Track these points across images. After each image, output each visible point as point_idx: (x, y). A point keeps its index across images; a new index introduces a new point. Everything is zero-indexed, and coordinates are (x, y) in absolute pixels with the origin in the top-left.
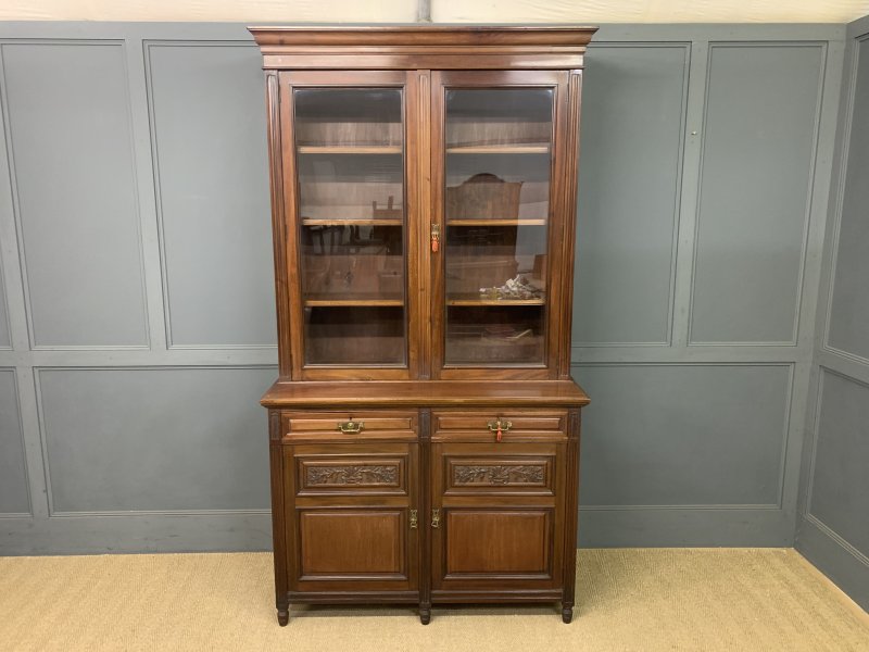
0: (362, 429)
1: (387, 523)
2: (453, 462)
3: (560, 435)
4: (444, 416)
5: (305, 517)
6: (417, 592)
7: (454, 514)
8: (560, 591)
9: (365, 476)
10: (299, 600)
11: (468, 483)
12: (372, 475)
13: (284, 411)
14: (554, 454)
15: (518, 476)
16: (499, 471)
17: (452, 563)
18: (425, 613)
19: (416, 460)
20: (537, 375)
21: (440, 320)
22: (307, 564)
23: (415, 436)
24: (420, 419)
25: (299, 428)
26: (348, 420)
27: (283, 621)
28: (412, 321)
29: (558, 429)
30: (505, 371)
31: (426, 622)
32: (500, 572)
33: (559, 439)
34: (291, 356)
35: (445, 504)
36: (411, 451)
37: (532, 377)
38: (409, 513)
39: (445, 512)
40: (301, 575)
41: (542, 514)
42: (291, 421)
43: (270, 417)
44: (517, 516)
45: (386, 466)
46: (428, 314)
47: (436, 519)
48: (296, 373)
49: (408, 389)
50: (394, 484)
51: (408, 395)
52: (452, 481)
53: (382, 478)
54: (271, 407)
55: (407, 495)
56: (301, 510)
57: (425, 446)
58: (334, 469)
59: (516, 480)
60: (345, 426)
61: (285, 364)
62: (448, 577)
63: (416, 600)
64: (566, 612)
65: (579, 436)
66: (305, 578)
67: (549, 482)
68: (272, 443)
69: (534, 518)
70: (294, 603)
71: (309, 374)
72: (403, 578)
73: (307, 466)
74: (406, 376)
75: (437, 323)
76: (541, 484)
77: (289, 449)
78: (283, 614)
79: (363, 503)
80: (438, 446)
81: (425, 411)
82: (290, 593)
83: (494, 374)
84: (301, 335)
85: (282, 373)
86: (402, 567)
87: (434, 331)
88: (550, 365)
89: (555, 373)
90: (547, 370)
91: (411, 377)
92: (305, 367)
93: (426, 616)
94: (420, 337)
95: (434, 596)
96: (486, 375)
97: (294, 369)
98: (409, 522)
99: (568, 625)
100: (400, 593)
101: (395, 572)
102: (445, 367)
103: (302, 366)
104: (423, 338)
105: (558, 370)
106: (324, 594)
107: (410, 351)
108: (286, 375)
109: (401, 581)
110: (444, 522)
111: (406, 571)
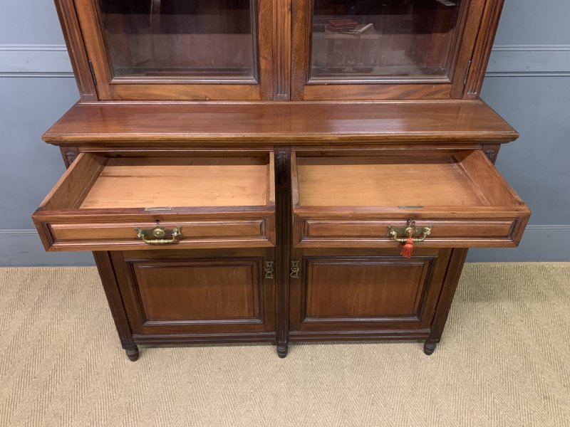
1: (238, 273)
5: (139, 269)
6: (274, 333)
7: (316, 264)
8: (428, 330)
13: (83, 150)
17: (312, 306)
20: (436, 92)
21: (305, 9)
22: (149, 311)
27: (135, 356)
28: (262, 12)
30: (393, 87)
34: (90, 65)
37: (428, 96)
39: (306, 261)
40: (144, 322)
41: (421, 264)
47: (295, 270)
48: (102, 89)
49: (256, 115)
51: (259, 128)
54: (64, 145)
56: (132, 263)
61: (83, 72)
62: (308, 320)
64: (430, 345)
66: (149, 323)
70: (141, 344)
71: (120, 91)
72: (258, 321)
74: (256, 95)
75: (300, 14)
78: (132, 352)
81: (283, 151)
82: (135, 336)
83: (377, 91)
84: (98, 32)
85: (83, 89)
86: (257, 312)
87: (296, 26)
88: (455, 79)
89: (460, 89)
90: (450, 86)
91: (262, 96)
92: (114, 81)
93: (282, 353)
94: (274, 36)
95: (291, 336)
96: (365, 94)
97: (98, 84)
98: (264, 273)
99: (429, 357)
100: (255, 334)
101: (249, 318)
102: (310, 81)
103: (109, 80)
104: (279, 38)
105: (465, 86)
106: (172, 336)
107: (261, 59)
108: (89, 92)
109: (256, 324)
110: (304, 272)
111: (261, 316)
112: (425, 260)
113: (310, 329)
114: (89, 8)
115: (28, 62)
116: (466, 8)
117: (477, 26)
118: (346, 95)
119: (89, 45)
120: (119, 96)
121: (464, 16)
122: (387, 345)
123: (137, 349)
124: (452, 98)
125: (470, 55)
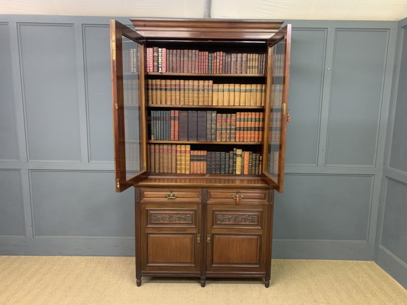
0: (177, 197)
1: (187, 240)
2: (217, 213)
4: (213, 192)
5: (150, 237)
6: (200, 272)
7: (216, 236)
8: (264, 273)
9: (177, 219)
10: (146, 275)
11: (223, 223)
12: (180, 218)
13: (142, 188)
14: (262, 210)
15: (245, 220)
16: (237, 217)
17: (216, 259)
18: (203, 282)
19: (200, 212)
22: (150, 259)
23: (200, 200)
24: (202, 193)
25: (149, 196)
26: (170, 193)
27: (139, 284)
29: (264, 199)
31: (203, 286)
32: (237, 264)
33: (264, 203)
35: (213, 232)
36: (198, 207)
38: (197, 236)
39: (213, 235)
40: (147, 264)
41: (256, 237)
42: (145, 193)
43: (135, 191)
44: (245, 238)
45: (187, 214)
47: (209, 239)
50: (190, 222)
52: (216, 221)
53: (185, 220)
54: (137, 186)
55: (196, 228)
56: (148, 234)
57: (204, 206)
58: (163, 215)
59: (245, 222)
60: (169, 196)
62: (213, 265)
63: (199, 276)
64: (267, 282)
65: (273, 202)
66: (149, 265)
67: (259, 223)
68: (136, 203)
69: (253, 239)
70: (144, 276)
72: (193, 265)
73: (151, 214)
76: (256, 223)
77: (144, 205)
78: (139, 281)
79: (176, 230)
80: (210, 206)
81: (205, 190)
82: (142, 271)
86: (193, 260)
93: (203, 283)
98: (197, 240)
99: (267, 289)
100: (192, 272)
101: (190, 263)
106: (158, 272)
109: (192, 267)
110: (212, 240)
111: (195, 262)
112: (258, 235)
113: (214, 270)
123: (141, 280)
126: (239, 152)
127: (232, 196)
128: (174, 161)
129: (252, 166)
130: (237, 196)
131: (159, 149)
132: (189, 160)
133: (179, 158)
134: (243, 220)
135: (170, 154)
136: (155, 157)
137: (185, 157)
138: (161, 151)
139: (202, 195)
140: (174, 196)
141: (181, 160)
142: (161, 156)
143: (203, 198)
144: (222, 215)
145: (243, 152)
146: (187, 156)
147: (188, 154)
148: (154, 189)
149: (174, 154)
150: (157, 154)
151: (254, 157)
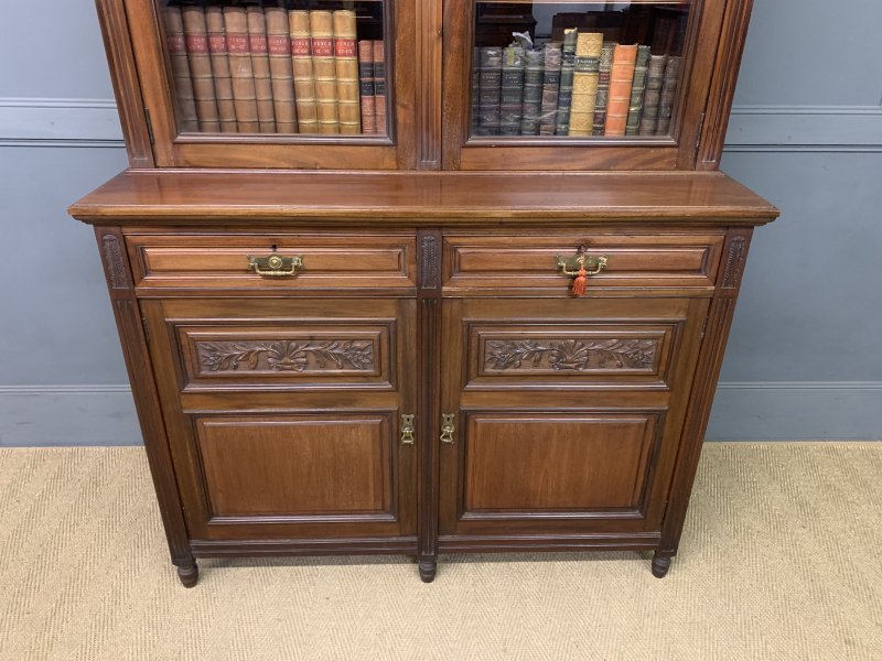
0: (300, 270)
1: (360, 434)
2: (483, 333)
3: (702, 284)
4: (468, 246)
5: (205, 428)
6: (415, 539)
7: (480, 420)
8: (657, 535)
9: (312, 358)
10: (208, 552)
11: (510, 370)
12: (326, 355)
13: (128, 231)
14: (681, 317)
15: (604, 357)
16: (572, 349)
17: (475, 494)
18: (426, 566)
19: (412, 329)
20: (655, 160)
21: (462, 35)
22: (219, 500)
23: (411, 284)
24: (419, 250)
25: (167, 266)
26: (269, 251)
27: (191, 580)
29: (698, 271)
30: (592, 151)
31: (428, 576)
33: (698, 290)
34: (146, 114)
35: (466, 405)
36: (402, 313)
37: (645, 164)
38: (399, 421)
40: (210, 518)
41: (642, 420)
42: (150, 251)
43: (101, 243)
44: (596, 425)
45: (353, 340)
46: (436, 19)
47: (448, 430)
48: (163, 151)
49: (394, 188)
50: (369, 371)
51: (395, 201)
52: (480, 366)
53: (347, 362)
54: (101, 223)
55: (397, 390)
56: (194, 417)
57: (430, 306)
58: (251, 346)
59: (601, 364)
60: (263, 264)
61: (137, 130)
62: (469, 516)
64: (661, 563)
65: (738, 285)
66: (216, 520)
67: (662, 368)
68: (117, 296)
69: (628, 426)
70: (202, 556)
71: (189, 154)
72: (390, 518)
73: (194, 340)
74: (389, 161)
75: (455, 42)
76: (649, 370)
77: (154, 307)
79: (312, 404)
80: (456, 305)
81: (430, 236)
82: (194, 543)
83: (570, 157)
84: (160, 64)
85: (134, 150)
86: (388, 502)
87: (449, 60)
88: (683, 140)
89: (691, 156)
90: (676, 150)
91: (399, 164)
92: (180, 138)
93: (427, 573)
94: (418, 74)
95: (443, 543)
96: (552, 161)
97: (156, 142)
98: (399, 434)
99: (661, 581)
100: (384, 540)
101: (376, 512)
102: (470, 142)
103: (173, 136)
104: (425, 77)
105: (697, 149)
106: (252, 542)
107: (398, 107)
108: (142, 154)
109: (387, 523)
110: (462, 434)
111: (395, 509)
112: (650, 413)
113: (470, 531)
114: (149, 30)
115: (52, 124)
116: (694, 35)
117: (711, 63)
118: (523, 163)
119: (145, 86)
120: (187, 162)
121: (692, 48)
122: (594, 563)
123: (196, 567)
124: (679, 168)
125: (703, 105)
126: (588, 44)
127: (557, 259)
128: (283, 97)
129: (641, 114)
130: (581, 260)
131: (208, 36)
132: (353, 89)
133: (303, 80)
134: (593, 359)
135: (260, 61)
136: (192, 79)
137: (335, 73)
138: (217, 42)
139: (419, 262)
140: (286, 264)
141: (315, 90)
142: (221, 73)
143: (420, 271)
144: (506, 339)
145: (607, 51)
146: (341, 70)
147: (347, 62)
148: (187, 236)
149: (279, 59)
150: (201, 61)
151: (655, 72)
